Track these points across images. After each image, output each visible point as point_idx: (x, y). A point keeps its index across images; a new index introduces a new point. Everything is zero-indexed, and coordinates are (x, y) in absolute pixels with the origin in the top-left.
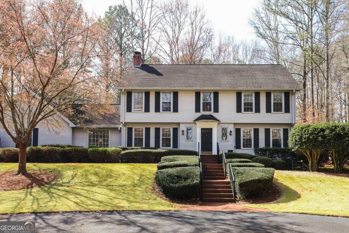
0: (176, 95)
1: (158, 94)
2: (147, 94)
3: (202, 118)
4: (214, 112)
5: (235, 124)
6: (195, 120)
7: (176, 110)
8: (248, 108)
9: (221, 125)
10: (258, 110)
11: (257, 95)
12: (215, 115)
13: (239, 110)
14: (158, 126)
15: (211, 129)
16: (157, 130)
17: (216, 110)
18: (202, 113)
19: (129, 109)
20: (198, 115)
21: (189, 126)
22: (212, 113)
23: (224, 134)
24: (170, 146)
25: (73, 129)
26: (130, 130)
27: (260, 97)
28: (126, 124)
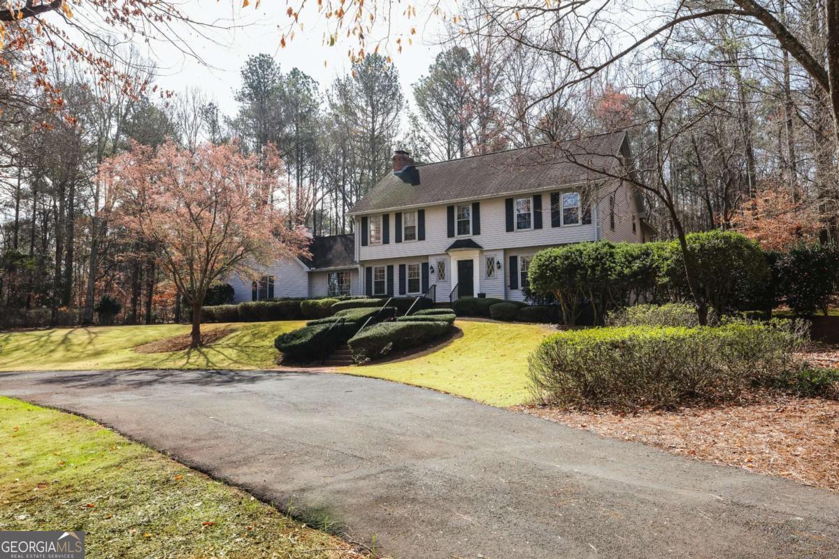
0: (421, 213)
1: (398, 216)
2: (386, 217)
3: (458, 245)
4: (474, 234)
5: (506, 251)
6: (448, 249)
7: (422, 237)
8: (524, 223)
9: (485, 254)
10: (539, 225)
11: (537, 199)
12: (476, 239)
13: (509, 228)
14: (402, 263)
15: (472, 261)
16: (402, 268)
17: (477, 231)
18: (458, 237)
19: (365, 243)
20: (452, 241)
21: (440, 259)
22: (470, 236)
23: (490, 266)
24: (419, 291)
25: (311, 274)
26: (369, 270)
27: (543, 202)
28: (362, 263)
